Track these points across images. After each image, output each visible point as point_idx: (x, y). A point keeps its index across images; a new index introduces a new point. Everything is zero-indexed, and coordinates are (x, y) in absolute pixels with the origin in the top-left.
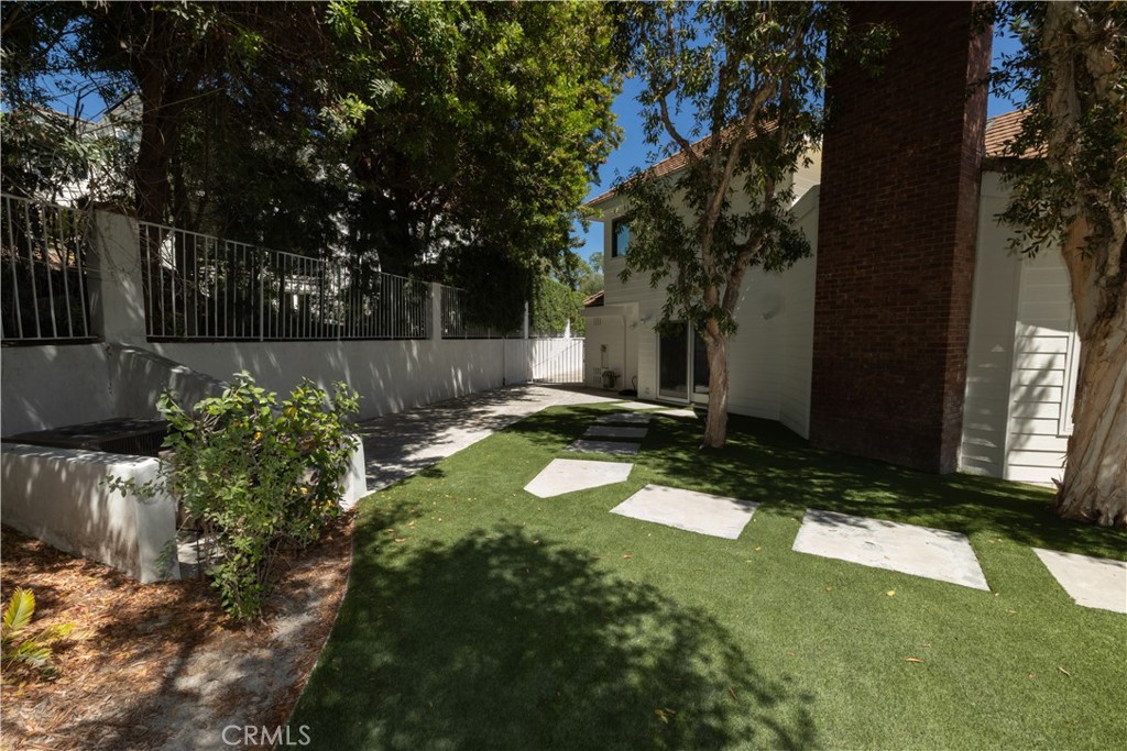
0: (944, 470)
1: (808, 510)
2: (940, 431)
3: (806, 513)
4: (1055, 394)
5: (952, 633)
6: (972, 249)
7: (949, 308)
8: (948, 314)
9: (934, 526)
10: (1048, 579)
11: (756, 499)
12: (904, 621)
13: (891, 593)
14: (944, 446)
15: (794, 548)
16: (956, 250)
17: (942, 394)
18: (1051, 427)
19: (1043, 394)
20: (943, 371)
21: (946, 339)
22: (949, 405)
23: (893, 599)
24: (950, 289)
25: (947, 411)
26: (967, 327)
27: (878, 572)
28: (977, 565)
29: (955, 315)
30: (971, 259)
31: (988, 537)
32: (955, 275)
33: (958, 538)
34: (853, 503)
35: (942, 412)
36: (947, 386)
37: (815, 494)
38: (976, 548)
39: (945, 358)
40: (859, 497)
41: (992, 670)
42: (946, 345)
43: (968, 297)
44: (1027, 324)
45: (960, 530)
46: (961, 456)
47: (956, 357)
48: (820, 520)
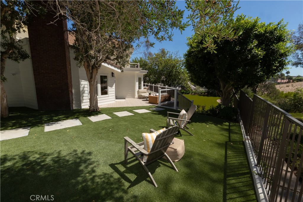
0: (72, 109)
1: (45, 124)
2: (70, 101)
3: (45, 125)
4: (86, 92)
5: (78, 132)
6: (70, 63)
7: (67, 75)
8: (67, 77)
9: (72, 119)
10: (90, 120)
11: (29, 126)
12: (71, 133)
13: (68, 131)
14: (71, 104)
15: (45, 131)
16: (67, 63)
17: (69, 94)
18: (87, 98)
19: (84, 92)
20: (68, 89)
21: (68, 82)
22: (71, 96)
23: (69, 131)
24: (67, 71)
25: (70, 97)
26: (71, 79)
27: (64, 129)
28: (80, 122)
29: (69, 77)
30: (70, 65)
31: (81, 118)
32: (67, 68)
33: (77, 120)
34: (55, 120)
35: (69, 97)
36: (70, 92)
37: (45, 121)
38: (80, 120)
39: (68, 86)
40: (56, 118)
41: (85, 133)
42: (68, 83)
43: (71, 73)
44: (81, 80)
45: (77, 118)
46: (74, 106)
47: (70, 86)
48: (48, 125)
